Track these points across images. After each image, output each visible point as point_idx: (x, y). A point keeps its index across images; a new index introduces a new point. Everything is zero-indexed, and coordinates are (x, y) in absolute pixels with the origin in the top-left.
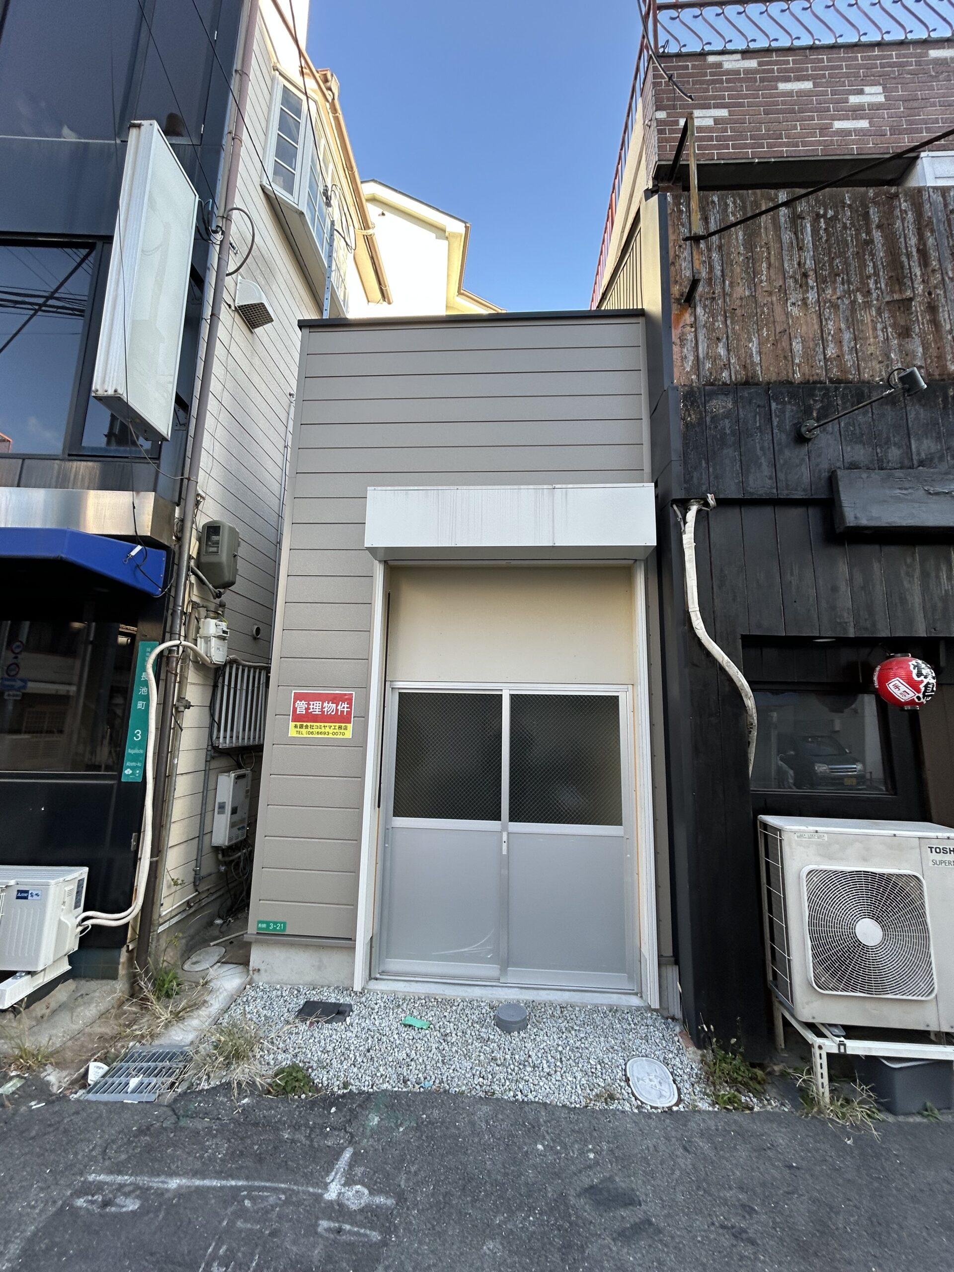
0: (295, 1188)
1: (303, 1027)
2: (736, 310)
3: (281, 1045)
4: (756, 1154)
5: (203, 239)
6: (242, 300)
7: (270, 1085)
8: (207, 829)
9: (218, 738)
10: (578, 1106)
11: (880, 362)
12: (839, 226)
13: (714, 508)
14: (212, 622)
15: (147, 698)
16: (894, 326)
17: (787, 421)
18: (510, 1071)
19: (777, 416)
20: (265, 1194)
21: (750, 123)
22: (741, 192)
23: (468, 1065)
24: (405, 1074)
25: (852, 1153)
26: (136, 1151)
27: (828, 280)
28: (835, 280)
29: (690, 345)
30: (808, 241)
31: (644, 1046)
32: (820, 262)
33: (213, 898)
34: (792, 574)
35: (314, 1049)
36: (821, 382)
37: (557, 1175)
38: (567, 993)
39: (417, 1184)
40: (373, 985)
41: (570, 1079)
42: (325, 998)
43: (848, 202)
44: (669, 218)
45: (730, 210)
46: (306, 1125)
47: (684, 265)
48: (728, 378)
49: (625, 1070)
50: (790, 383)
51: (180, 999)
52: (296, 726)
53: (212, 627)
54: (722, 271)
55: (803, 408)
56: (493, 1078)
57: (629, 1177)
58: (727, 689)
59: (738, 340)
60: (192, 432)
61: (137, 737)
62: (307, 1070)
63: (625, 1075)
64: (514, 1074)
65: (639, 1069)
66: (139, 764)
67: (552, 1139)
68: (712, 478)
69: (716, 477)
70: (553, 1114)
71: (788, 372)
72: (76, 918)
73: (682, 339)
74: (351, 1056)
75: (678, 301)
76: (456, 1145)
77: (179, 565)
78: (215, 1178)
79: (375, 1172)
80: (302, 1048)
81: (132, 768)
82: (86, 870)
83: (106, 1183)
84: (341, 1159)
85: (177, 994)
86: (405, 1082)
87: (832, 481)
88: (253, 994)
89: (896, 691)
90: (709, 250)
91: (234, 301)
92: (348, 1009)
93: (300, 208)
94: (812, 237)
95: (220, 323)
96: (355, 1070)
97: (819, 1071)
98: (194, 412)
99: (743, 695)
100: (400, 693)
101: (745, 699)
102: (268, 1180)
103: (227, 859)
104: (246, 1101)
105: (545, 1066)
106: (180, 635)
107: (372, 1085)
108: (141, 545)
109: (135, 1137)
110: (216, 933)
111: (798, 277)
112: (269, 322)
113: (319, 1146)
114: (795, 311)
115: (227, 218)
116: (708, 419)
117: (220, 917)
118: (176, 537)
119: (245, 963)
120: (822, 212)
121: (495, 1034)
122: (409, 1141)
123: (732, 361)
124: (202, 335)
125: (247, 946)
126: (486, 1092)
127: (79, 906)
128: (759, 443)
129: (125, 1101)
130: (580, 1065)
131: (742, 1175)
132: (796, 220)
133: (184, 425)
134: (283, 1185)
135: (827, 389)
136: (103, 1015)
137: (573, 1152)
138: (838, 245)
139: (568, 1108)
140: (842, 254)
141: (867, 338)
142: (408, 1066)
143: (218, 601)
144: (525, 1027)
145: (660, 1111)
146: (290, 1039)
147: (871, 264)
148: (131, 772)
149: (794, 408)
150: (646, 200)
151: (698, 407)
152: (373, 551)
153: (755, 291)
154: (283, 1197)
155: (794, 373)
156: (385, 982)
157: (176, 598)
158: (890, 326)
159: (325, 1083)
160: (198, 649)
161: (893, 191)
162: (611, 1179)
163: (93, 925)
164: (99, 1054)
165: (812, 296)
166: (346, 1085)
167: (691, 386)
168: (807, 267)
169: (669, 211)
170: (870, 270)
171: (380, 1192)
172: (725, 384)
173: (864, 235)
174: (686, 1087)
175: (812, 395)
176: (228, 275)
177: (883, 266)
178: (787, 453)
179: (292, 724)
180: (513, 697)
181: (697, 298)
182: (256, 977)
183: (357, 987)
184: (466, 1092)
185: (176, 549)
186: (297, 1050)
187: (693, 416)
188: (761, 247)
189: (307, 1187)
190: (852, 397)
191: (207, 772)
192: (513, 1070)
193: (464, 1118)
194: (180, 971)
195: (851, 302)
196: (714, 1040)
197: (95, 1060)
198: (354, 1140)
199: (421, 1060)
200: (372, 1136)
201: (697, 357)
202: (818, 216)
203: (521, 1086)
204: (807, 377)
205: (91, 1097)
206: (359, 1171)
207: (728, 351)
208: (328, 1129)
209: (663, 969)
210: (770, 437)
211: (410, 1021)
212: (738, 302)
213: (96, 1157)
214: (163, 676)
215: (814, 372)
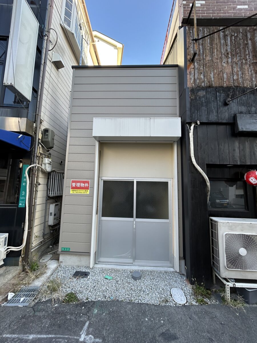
0: (70, 337)
1: (75, 280)
2: (206, 64)
3: (68, 286)
4: (210, 320)
5: (41, 38)
6: (54, 60)
7: (64, 299)
8: (47, 220)
9: (49, 194)
10: (157, 304)
11: (250, 81)
12: (238, 39)
13: (199, 125)
14: (47, 159)
15: (26, 182)
16: (254, 70)
17: (222, 99)
18: (136, 293)
19: (219, 97)
20: (61, 340)
21: (212, 6)
22: (209, 27)
23: (124, 291)
24: (105, 295)
25: (239, 318)
26: (20, 325)
27: (235, 55)
28: (237, 55)
29: (192, 75)
30: (229, 43)
31: (175, 284)
32: (232, 50)
33: (49, 240)
34: (222, 145)
35: (78, 287)
36: (232, 87)
37: (152, 329)
38: (152, 267)
39: (109, 334)
40: (96, 266)
41: (154, 295)
42: (82, 270)
43: (241, 31)
44: (187, 34)
45: (205, 32)
46: (75, 313)
47: (191, 49)
48: (204, 85)
49: (170, 292)
50: (222, 87)
51: (38, 271)
52: (72, 190)
53: (47, 160)
54: (203, 52)
55: (227, 95)
56: (132, 295)
57: (174, 329)
58: (202, 180)
59: (207, 73)
60: (38, 100)
61: (23, 194)
62: (76, 294)
63: (171, 294)
64: (138, 294)
65: (174, 291)
66: (24, 202)
67: (150, 316)
68: (198, 116)
69: (200, 116)
70: (150, 308)
71: (222, 84)
72: (5, 249)
73: (190, 73)
74: (89, 289)
75: (189, 61)
76: (121, 319)
77: (35, 141)
78: (45, 334)
79: (96, 330)
80: (74, 286)
81: (21, 203)
82: (8, 234)
83: (9, 338)
84: (85, 326)
85: (37, 269)
86: (105, 297)
87: (235, 117)
88: (60, 269)
89: (252, 181)
90: (199, 45)
91: (52, 59)
92: (88, 273)
93: (72, 32)
94: (230, 42)
95: (47, 66)
96: (90, 293)
97: (227, 292)
98: (39, 94)
99: (206, 182)
100: (104, 181)
101: (207, 183)
102: (61, 335)
103: (53, 229)
104: (56, 305)
105: (147, 291)
106: (36, 163)
107: (95, 299)
108: (22, 134)
109: (20, 319)
110: (50, 250)
111: (226, 54)
112: (63, 67)
113: (79, 321)
114: (225, 65)
115: (49, 32)
116: (198, 98)
117: (51, 245)
118: (34, 133)
119: (58, 260)
120: (233, 34)
121: (132, 281)
122: (106, 318)
123: (205, 80)
124: (41, 69)
125: (59, 255)
126: (129, 300)
127: (6, 245)
128: (213, 105)
129: (19, 306)
130: (157, 291)
131: (208, 327)
132: (225, 36)
133: (36, 97)
134: (66, 336)
135: (234, 89)
136: (14, 277)
137: (157, 320)
138: (238, 45)
139: (154, 305)
140: (239, 48)
141: (246, 74)
142: (106, 292)
143: (48, 153)
144: (140, 279)
145: (181, 305)
146: (71, 283)
147: (248, 51)
148: (21, 204)
149: (224, 95)
150: (179, 29)
151: (195, 94)
152: (95, 137)
153: (213, 58)
154: (66, 341)
155: (224, 84)
156: (99, 265)
157: (34, 151)
158: (253, 70)
159: (81, 298)
160: (42, 167)
161: (255, 28)
162: (168, 330)
163: (10, 251)
164: (12, 290)
165: (230, 60)
166: (87, 298)
167: (193, 88)
168: (228, 51)
169: (187, 32)
170: (247, 53)
171: (97, 337)
172: (203, 87)
173: (246, 42)
174: (188, 297)
175: (229, 91)
176: (49, 51)
177: (251, 52)
178: (221, 109)
179: (71, 190)
180: (137, 182)
181: (195, 60)
182: (61, 264)
183: (91, 267)
184: (123, 300)
185: (35, 136)
186: (73, 287)
187: (193, 97)
188: (215, 45)
189: (74, 336)
190: (241, 91)
191: (46, 204)
192: (137, 293)
193: (123, 310)
194: (38, 262)
195: (241, 62)
196: (196, 282)
197: (11, 292)
198: (89, 318)
199: (110, 290)
200: (95, 317)
201: (195, 78)
202: (232, 35)
203: (140, 298)
204: (228, 85)
205: (9, 305)
206: (91, 329)
207: (204, 77)
208: (81, 315)
209: (180, 261)
210: (216, 103)
211: (107, 277)
212: (207, 62)
213: (6, 328)
214: (31, 175)
215: (230, 84)
